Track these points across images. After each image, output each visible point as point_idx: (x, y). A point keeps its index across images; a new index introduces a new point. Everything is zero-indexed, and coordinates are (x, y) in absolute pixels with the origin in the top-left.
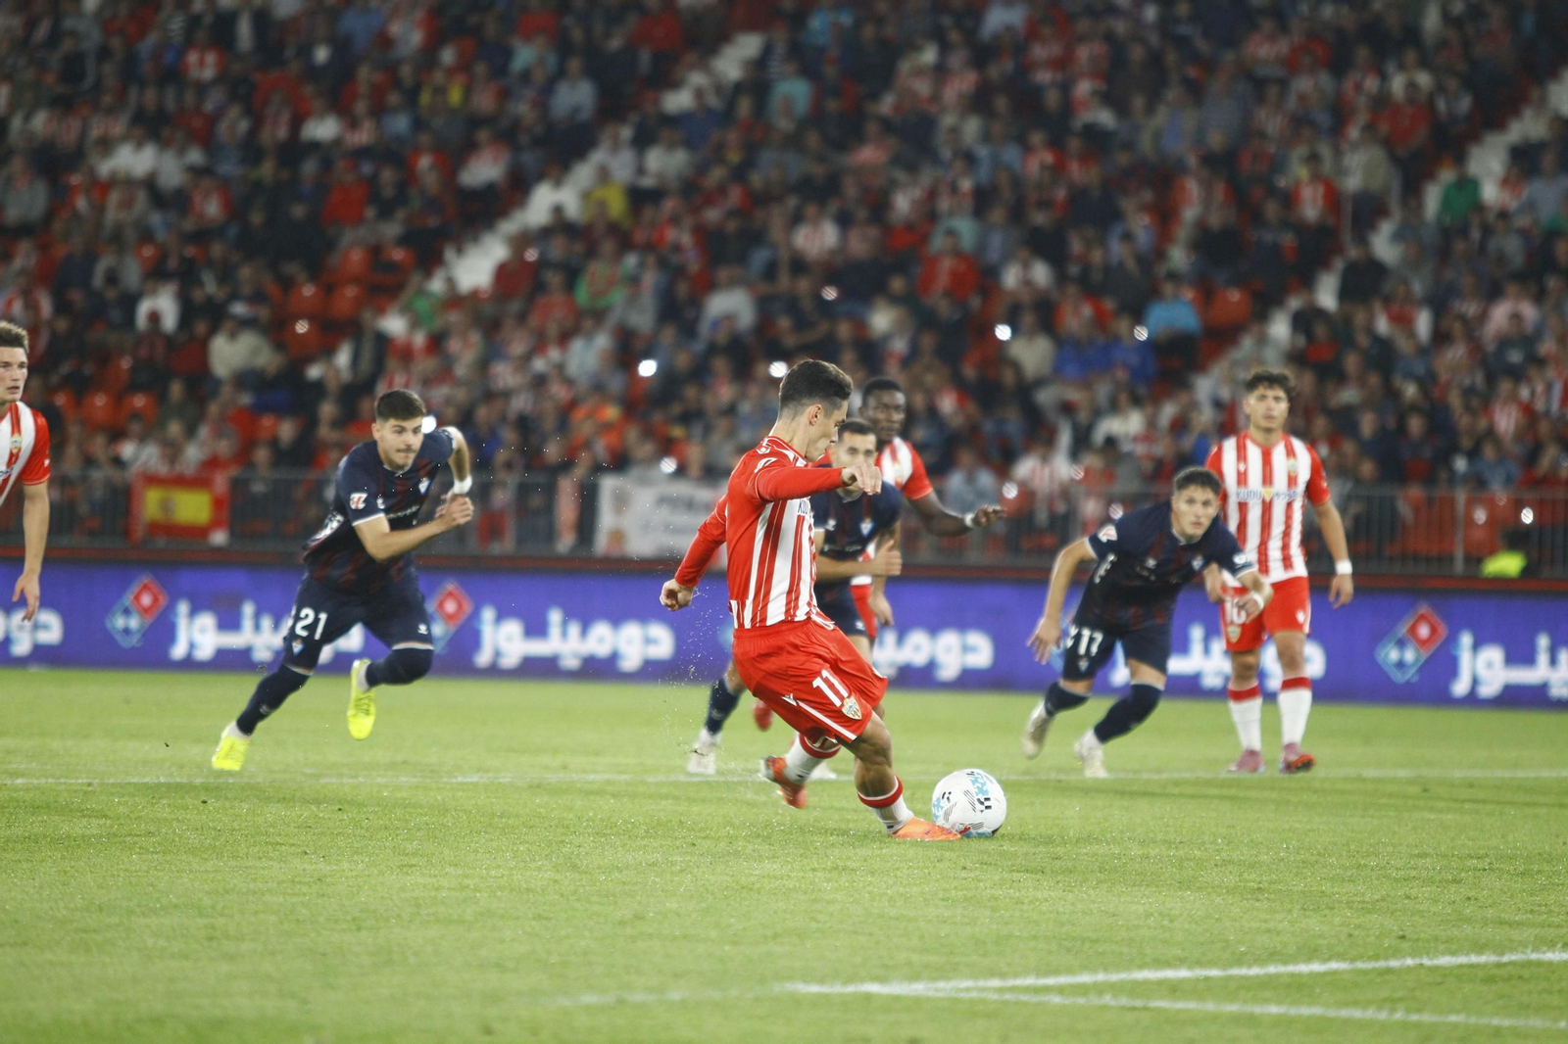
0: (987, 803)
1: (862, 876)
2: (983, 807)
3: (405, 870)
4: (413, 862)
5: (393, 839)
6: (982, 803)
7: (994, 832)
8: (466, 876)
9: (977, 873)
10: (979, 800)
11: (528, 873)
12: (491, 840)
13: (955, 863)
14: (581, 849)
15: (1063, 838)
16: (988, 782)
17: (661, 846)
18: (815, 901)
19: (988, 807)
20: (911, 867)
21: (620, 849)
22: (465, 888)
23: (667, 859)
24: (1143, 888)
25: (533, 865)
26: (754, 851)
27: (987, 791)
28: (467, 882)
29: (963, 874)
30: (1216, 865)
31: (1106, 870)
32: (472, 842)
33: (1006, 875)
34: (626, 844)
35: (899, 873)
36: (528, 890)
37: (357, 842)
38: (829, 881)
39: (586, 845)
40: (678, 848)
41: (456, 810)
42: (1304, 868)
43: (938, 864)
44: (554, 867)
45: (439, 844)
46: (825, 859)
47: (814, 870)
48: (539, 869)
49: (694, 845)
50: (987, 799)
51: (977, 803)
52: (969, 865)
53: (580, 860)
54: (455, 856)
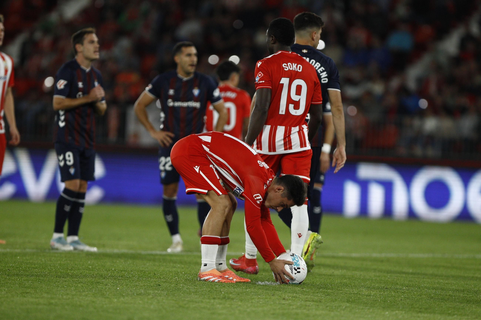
0: (298, 270)
1: (236, 302)
2: (296, 272)
3: (24, 295)
4: (28, 291)
5: (20, 280)
6: (296, 270)
7: (300, 283)
8: (52, 298)
9: (290, 301)
10: (295, 268)
11: (81, 298)
12: (65, 281)
13: (280, 296)
14: (107, 286)
15: (331, 285)
16: (300, 260)
17: (144, 285)
18: (213, 313)
19: (299, 272)
20: (259, 298)
21: (125, 286)
22: (50, 304)
23: (146, 292)
24: (366, 310)
25: (83, 294)
26: (187, 289)
27: (299, 265)
28: (53, 301)
29: (283, 302)
30: (401, 300)
31: (350, 301)
32: (56, 282)
33: (303, 303)
34: (128, 284)
35: (253, 301)
36: (80, 306)
37: (3, 280)
38: (220, 304)
39: (109, 284)
40: (152, 286)
41: (50, 266)
42: (442, 302)
43: (272, 297)
44: (93, 295)
45: (41, 282)
46: (220, 293)
47: (214, 298)
48: (86, 296)
49: (160, 285)
50: (299, 268)
51: (293, 269)
52: (286, 297)
53: (106, 291)
54: (48, 289)
